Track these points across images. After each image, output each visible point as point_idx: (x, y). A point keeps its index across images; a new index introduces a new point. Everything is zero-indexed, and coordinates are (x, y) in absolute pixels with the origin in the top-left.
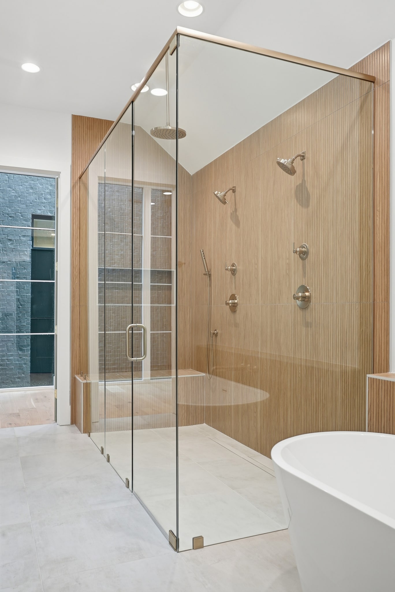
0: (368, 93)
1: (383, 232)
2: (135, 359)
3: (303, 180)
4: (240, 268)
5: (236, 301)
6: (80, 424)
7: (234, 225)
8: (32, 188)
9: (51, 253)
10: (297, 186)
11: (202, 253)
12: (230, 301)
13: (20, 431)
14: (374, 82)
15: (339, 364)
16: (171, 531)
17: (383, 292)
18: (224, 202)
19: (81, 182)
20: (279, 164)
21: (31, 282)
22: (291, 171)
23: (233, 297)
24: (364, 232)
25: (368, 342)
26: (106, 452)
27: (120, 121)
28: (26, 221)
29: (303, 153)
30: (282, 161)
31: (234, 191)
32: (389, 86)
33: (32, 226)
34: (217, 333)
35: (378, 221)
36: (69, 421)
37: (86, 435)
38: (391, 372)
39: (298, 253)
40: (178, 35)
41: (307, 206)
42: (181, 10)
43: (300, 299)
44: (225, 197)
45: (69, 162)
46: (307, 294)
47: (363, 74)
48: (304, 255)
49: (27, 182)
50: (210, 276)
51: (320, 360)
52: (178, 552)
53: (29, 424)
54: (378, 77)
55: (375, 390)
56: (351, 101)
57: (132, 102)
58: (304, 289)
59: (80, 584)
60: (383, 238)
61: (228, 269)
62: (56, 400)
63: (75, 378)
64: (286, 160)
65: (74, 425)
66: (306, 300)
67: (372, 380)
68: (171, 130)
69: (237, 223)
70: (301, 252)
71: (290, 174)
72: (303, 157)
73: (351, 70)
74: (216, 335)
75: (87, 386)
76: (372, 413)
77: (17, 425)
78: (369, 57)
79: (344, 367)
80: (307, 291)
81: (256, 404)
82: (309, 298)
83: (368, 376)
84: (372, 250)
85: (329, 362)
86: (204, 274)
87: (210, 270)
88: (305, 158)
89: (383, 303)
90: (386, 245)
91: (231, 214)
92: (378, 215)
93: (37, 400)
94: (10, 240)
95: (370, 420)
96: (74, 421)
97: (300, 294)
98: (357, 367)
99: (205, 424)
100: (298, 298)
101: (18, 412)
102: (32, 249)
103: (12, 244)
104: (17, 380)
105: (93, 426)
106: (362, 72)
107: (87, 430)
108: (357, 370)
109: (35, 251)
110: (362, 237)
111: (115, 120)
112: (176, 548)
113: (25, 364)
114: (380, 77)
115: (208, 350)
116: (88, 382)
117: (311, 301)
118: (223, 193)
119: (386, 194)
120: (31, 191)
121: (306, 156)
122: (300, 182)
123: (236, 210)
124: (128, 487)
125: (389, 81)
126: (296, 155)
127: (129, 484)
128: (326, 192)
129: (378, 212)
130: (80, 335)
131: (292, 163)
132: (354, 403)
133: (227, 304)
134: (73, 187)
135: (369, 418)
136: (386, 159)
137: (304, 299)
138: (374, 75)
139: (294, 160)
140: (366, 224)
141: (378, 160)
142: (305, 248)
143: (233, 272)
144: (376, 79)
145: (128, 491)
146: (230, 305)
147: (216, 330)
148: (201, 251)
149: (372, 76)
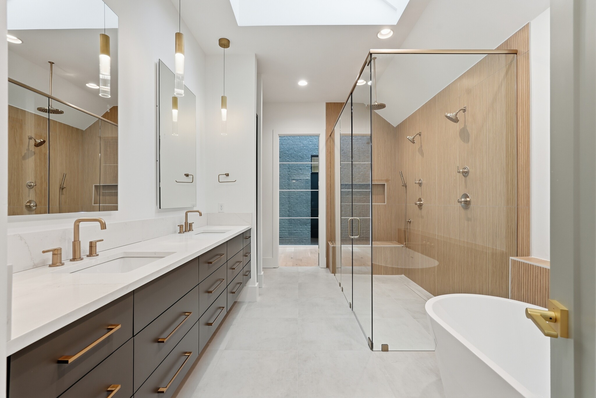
0: (511, 62)
1: (525, 158)
2: (354, 237)
3: (465, 125)
4: (424, 182)
5: (422, 202)
6: (331, 268)
7: (420, 156)
8: (311, 142)
9: (317, 174)
10: (461, 130)
11: (401, 173)
12: (418, 203)
13: (301, 269)
14: (516, 54)
15: (491, 247)
16: (369, 338)
17: (525, 199)
18: (414, 143)
19: (331, 138)
20: (447, 117)
21: (311, 191)
22: (455, 120)
23: (420, 200)
24: (510, 157)
25: (513, 234)
26: (342, 286)
27: (348, 102)
28: (308, 159)
29: (464, 108)
30: (449, 115)
31: (420, 135)
32: (528, 54)
33: (311, 162)
34: (410, 221)
35: (520, 150)
36: (325, 266)
37: (333, 274)
38: (532, 256)
39: (461, 173)
40: (371, 54)
41: (468, 141)
42: (379, 36)
43: (463, 203)
44: (414, 139)
45: (324, 128)
46: (468, 199)
47: (508, 50)
48: (466, 174)
49: (308, 139)
50: (406, 187)
51: (477, 243)
52: (373, 351)
53: (305, 266)
54: (520, 50)
55: (516, 269)
56: (499, 69)
57: (351, 93)
58: (466, 196)
59: (316, 357)
60: (525, 162)
61: (416, 183)
62: (319, 254)
63: (328, 243)
64: (451, 114)
65: (328, 268)
66: (467, 204)
67: (514, 262)
68: (377, 105)
69: (422, 154)
70: (463, 172)
71: (455, 122)
72: (464, 111)
73: (498, 49)
74: (410, 222)
75: (334, 248)
76: (514, 284)
77: (300, 265)
78: (512, 37)
79: (494, 249)
80: (468, 197)
81: (435, 267)
82: (469, 201)
83: (511, 258)
84: (516, 170)
85: (484, 245)
86: (403, 186)
87: (406, 183)
88: (466, 111)
89: (525, 207)
90: (527, 166)
91: (419, 148)
92: (521, 145)
93: (311, 253)
94: (301, 169)
95: (512, 289)
96: (328, 266)
97: (463, 200)
98: (504, 250)
99: (403, 275)
100: (461, 202)
101: (301, 258)
102: (311, 173)
103: (301, 171)
104: (304, 241)
105: (337, 270)
106: (507, 49)
107: (334, 272)
108: (504, 253)
109: (312, 174)
110: (508, 161)
111: (345, 102)
112: (372, 348)
113: (308, 233)
114: (521, 49)
115: (405, 231)
116: (334, 246)
117: (471, 204)
118: (412, 137)
119: (527, 131)
120: (310, 143)
121: (467, 109)
122: (462, 126)
123: (421, 146)
124: (351, 308)
125: (528, 51)
126: (460, 109)
127: (351, 306)
128: (481, 132)
129: (521, 144)
130: (331, 220)
131: (456, 115)
132: (502, 275)
133: (416, 204)
134: (327, 141)
135: (512, 287)
136: (527, 106)
137: (466, 203)
138: (516, 49)
139: (457, 113)
140: (511, 152)
141: (520, 107)
142: (466, 169)
143: (420, 184)
144: (518, 51)
145: (351, 309)
146: (418, 204)
147: (410, 219)
148: (400, 172)
149: (515, 50)
